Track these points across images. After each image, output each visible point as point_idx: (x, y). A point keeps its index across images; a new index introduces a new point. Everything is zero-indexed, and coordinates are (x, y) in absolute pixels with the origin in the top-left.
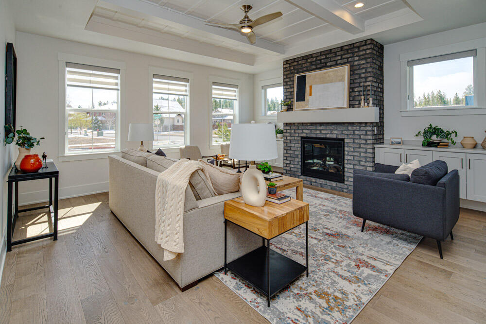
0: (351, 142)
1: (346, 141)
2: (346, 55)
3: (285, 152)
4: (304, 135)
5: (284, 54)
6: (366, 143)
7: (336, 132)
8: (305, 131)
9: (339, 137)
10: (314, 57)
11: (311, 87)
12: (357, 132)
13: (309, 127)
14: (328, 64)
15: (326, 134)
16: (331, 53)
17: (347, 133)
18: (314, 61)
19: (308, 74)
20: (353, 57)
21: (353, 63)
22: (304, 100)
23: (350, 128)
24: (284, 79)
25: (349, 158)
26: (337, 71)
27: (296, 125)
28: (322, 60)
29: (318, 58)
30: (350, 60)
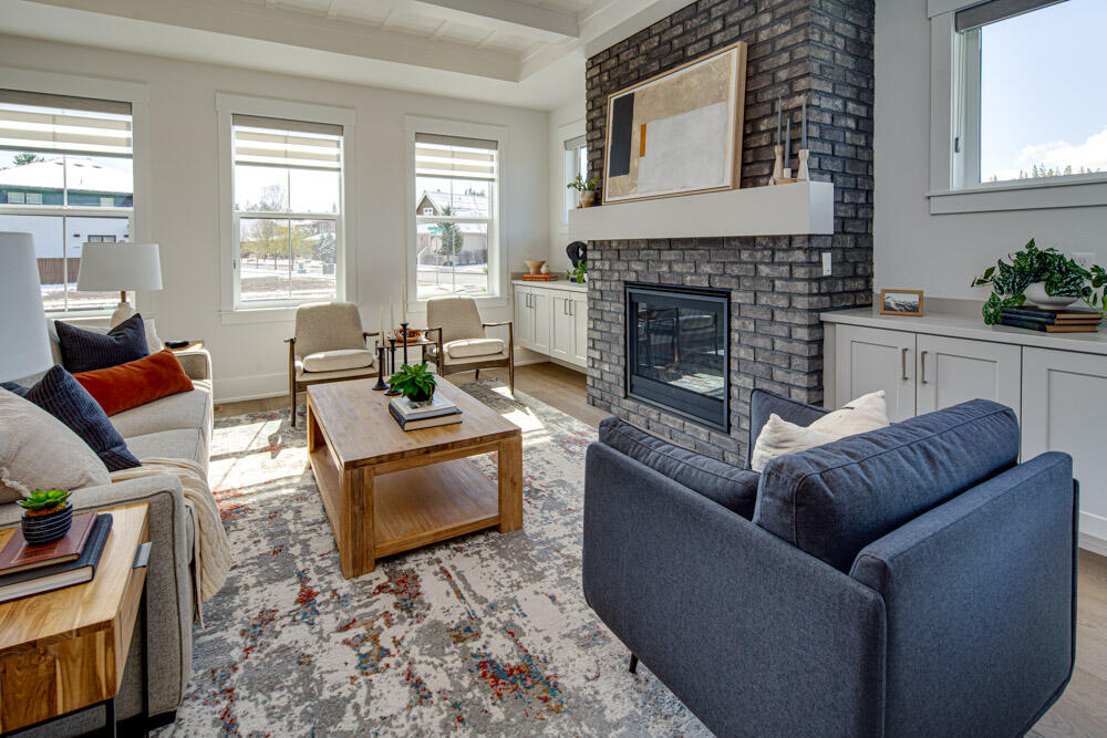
0: (748, 301)
1: (737, 297)
2: (738, 14)
3: (591, 326)
4: (632, 277)
5: (578, 36)
6: (790, 308)
7: (707, 269)
8: (634, 266)
9: (718, 284)
10: (656, 35)
11: (643, 128)
12: (764, 270)
13: (642, 253)
14: (690, 52)
15: (682, 275)
16: (696, 15)
17: (736, 272)
18: (655, 48)
19: (637, 89)
20: (756, 14)
21: (757, 37)
22: (626, 171)
23: (745, 256)
24: (589, 111)
25: (742, 353)
26: (708, 69)
27: (614, 245)
28: (676, 42)
29: (665, 38)
30: (747, 27)
